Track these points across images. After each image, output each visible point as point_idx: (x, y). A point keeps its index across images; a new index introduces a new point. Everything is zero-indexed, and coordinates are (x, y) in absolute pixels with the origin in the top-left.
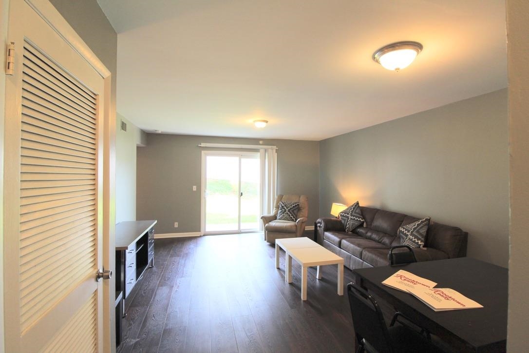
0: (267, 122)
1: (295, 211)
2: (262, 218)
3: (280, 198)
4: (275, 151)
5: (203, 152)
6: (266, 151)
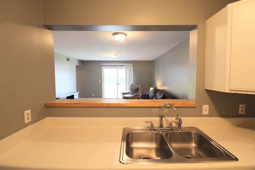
0: (117, 55)
1: (136, 91)
2: (122, 93)
3: (132, 85)
4: (131, 66)
5: (103, 67)
6: (128, 66)
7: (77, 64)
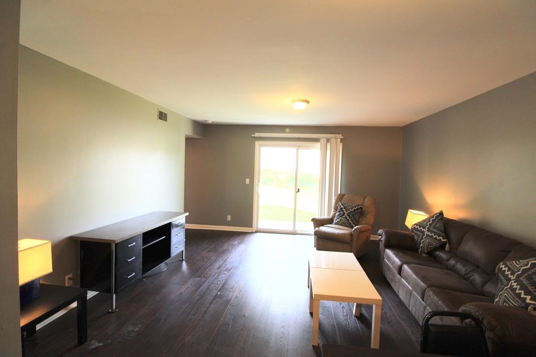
0: (308, 102)
1: (356, 216)
2: (312, 220)
3: (340, 198)
4: (339, 140)
6: (328, 140)
7: (188, 131)
